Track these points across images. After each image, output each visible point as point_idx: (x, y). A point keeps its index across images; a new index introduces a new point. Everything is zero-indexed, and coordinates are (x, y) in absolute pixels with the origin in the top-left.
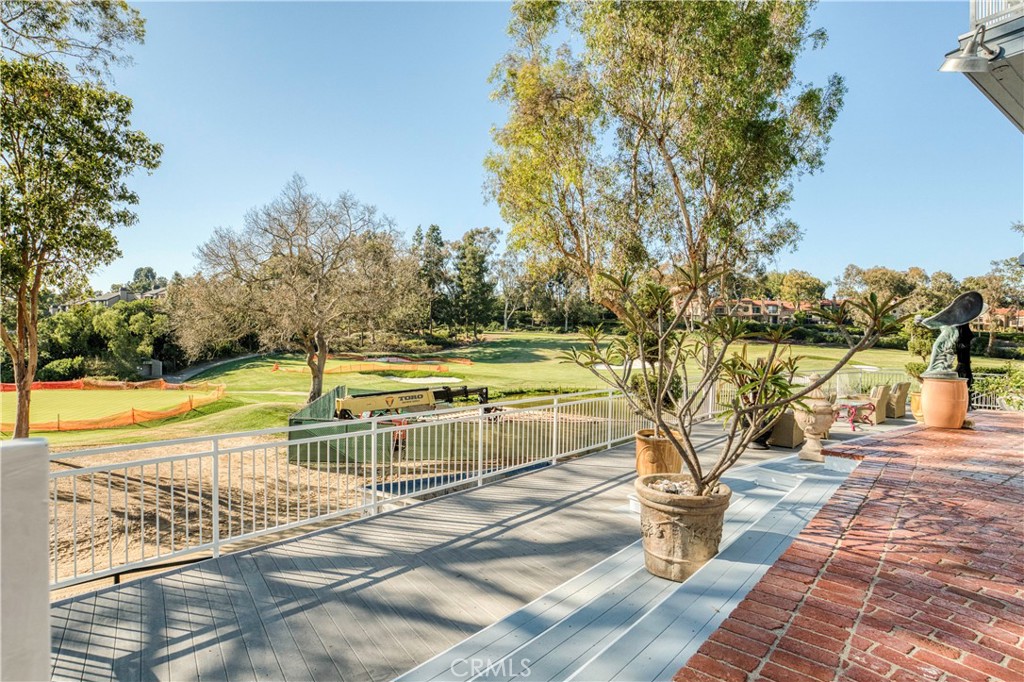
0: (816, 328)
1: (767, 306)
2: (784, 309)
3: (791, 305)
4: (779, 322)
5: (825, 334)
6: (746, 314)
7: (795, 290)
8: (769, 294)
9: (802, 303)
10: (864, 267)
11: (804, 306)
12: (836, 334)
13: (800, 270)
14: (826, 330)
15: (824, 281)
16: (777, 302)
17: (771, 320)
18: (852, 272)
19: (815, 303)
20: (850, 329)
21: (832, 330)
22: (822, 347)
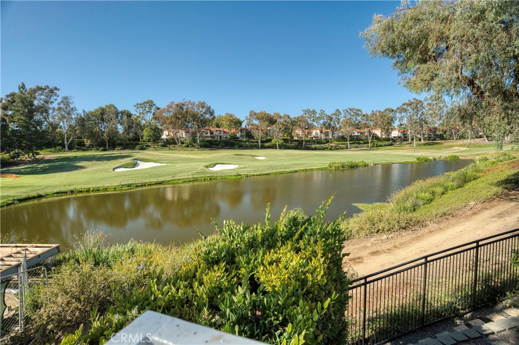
0: (239, 141)
1: (217, 131)
2: (225, 132)
3: (228, 131)
4: (222, 138)
5: (242, 143)
6: (207, 135)
7: (228, 123)
8: (218, 126)
9: (232, 129)
10: (257, 111)
11: (233, 131)
12: (247, 143)
13: (230, 113)
14: (243, 142)
15: (241, 120)
16: (221, 129)
17: (219, 138)
18: (253, 114)
19: (238, 129)
20: (253, 140)
21: (246, 141)
22: (241, 149)
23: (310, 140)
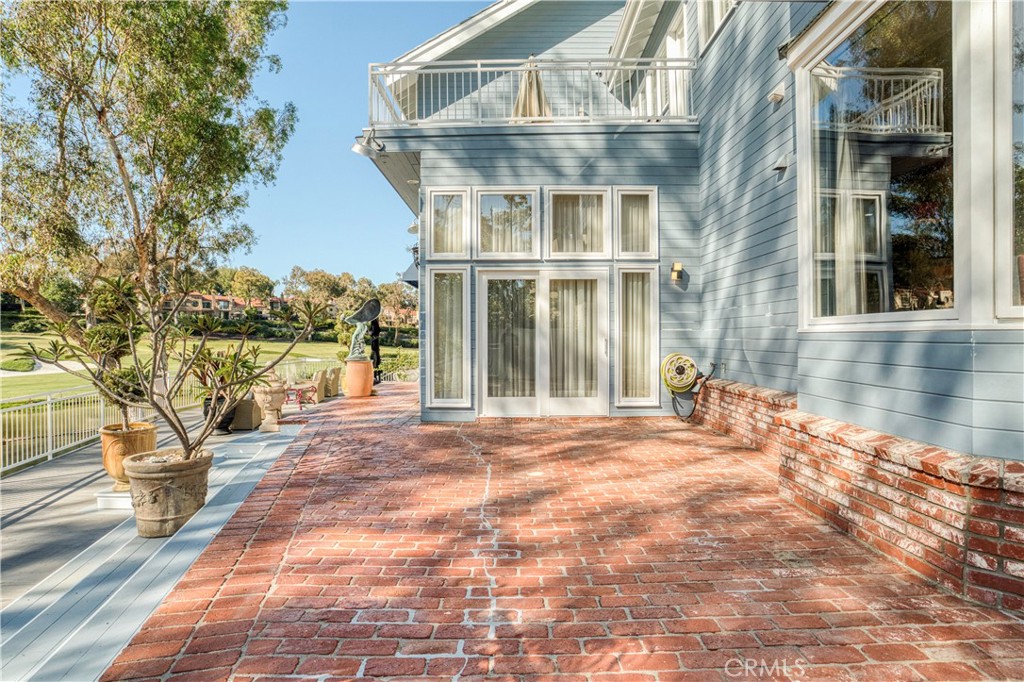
0: (266, 323)
1: (218, 301)
2: (236, 304)
3: (240, 301)
4: (230, 318)
5: (274, 329)
6: (195, 309)
7: (246, 287)
8: (219, 290)
9: (253, 299)
10: (307, 269)
11: (255, 303)
12: (284, 330)
13: (250, 268)
14: (276, 326)
15: (273, 279)
16: (229, 298)
17: (222, 315)
18: (297, 273)
19: (265, 300)
20: (296, 325)
21: (280, 326)
22: (272, 341)
23: (410, 329)
